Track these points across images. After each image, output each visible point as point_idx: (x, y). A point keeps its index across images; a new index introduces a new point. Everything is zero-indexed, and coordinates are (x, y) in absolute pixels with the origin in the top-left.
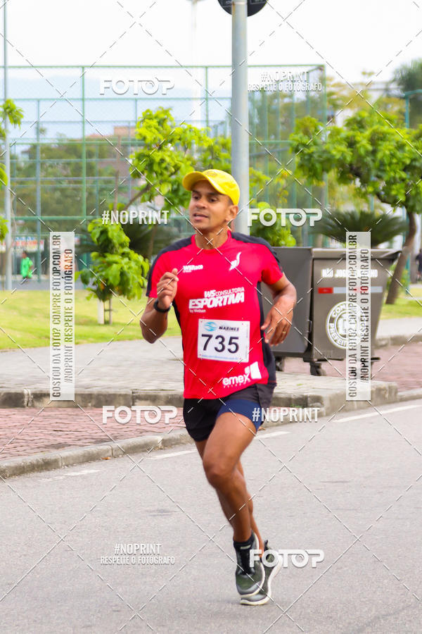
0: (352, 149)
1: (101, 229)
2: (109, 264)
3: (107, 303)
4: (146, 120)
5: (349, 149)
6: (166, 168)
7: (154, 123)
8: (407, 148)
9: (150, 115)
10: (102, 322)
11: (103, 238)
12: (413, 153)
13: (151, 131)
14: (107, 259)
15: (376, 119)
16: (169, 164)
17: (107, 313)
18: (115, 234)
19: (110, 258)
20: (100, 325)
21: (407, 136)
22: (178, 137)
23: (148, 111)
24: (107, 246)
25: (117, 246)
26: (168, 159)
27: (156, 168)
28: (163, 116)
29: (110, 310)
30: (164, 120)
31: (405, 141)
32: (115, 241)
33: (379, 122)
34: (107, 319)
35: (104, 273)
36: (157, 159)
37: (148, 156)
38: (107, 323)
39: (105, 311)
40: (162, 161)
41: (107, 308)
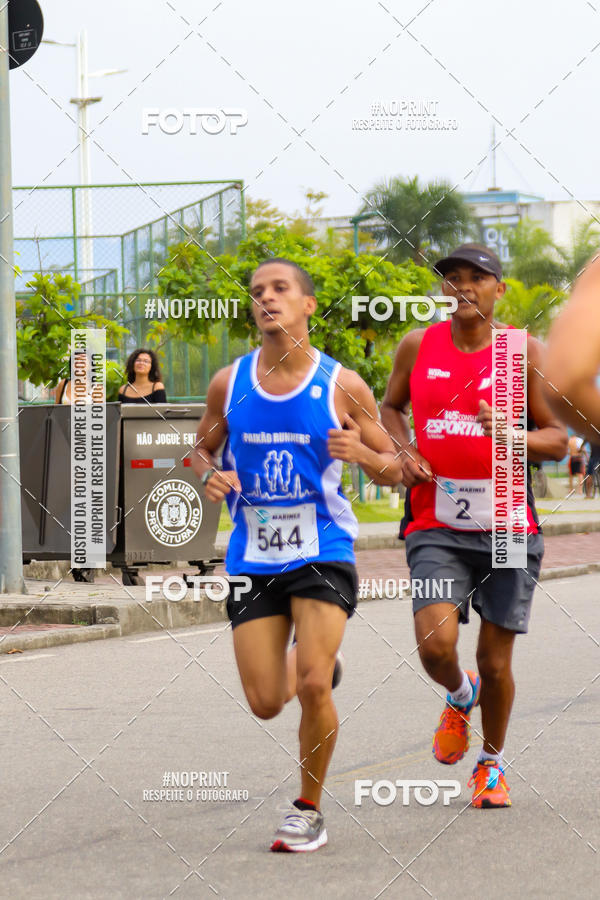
8: (326, 284)
12: (335, 290)
15: (283, 243)
21: (327, 268)
31: (323, 274)
33: (288, 248)
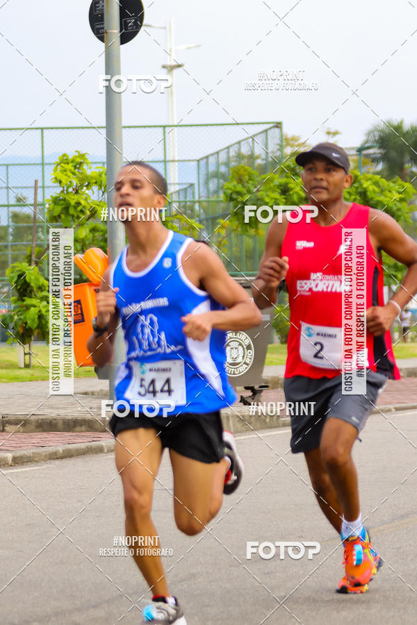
0: (285, 197)
1: (19, 273)
2: (28, 308)
3: (27, 346)
4: (62, 165)
5: (283, 197)
6: (82, 211)
7: (70, 167)
9: (66, 159)
10: (23, 366)
11: (21, 282)
13: (66, 175)
14: (25, 303)
16: (84, 207)
17: (27, 356)
18: (33, 278)
19: (28, 301)
20: (20, 368)
22: (94, 181)
23: (64, 155)
24: (25, 290)
25: (35, 289)
26: (83, 202)
27: (71, 211)
28: (79, 160)
29: (30, 354)
30: (81, 163)
32: (32, 284)
34: (27, 362)
35: (22, 317)
36: (73, 203)
37: (65, 200)
38: (27, 366)
39: (25, 354)
40: (78, 204)
41: (27, 350)
